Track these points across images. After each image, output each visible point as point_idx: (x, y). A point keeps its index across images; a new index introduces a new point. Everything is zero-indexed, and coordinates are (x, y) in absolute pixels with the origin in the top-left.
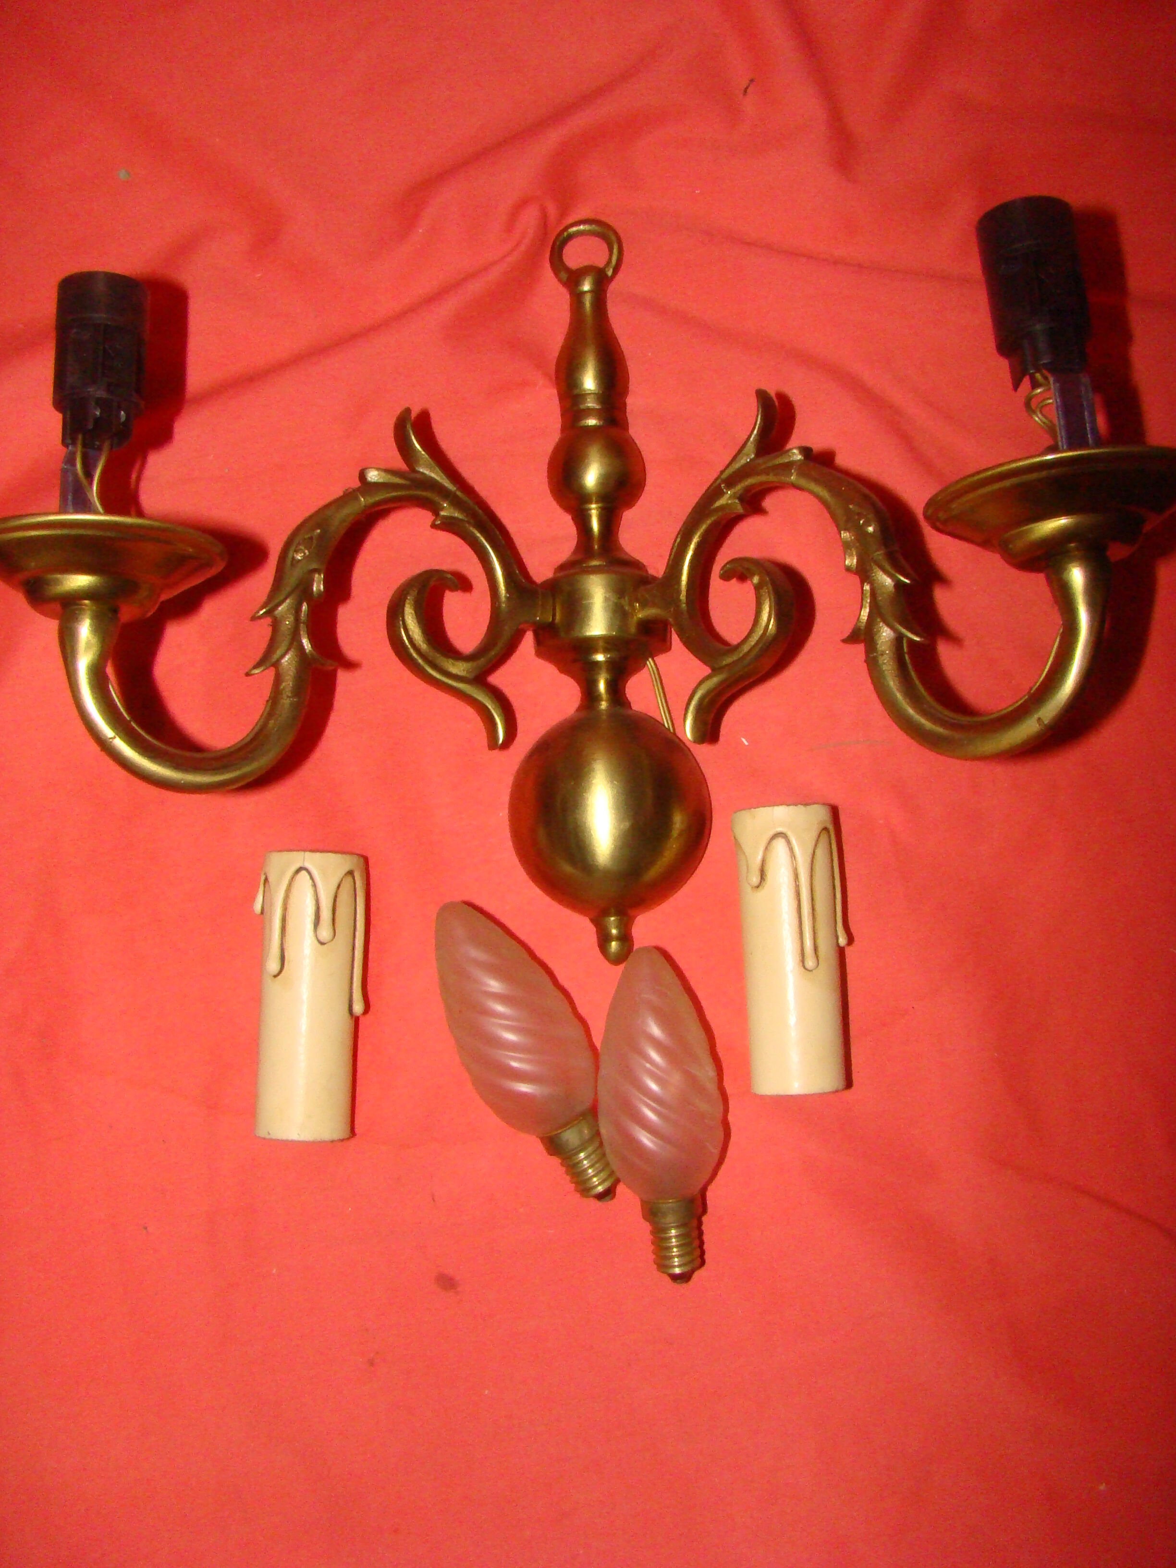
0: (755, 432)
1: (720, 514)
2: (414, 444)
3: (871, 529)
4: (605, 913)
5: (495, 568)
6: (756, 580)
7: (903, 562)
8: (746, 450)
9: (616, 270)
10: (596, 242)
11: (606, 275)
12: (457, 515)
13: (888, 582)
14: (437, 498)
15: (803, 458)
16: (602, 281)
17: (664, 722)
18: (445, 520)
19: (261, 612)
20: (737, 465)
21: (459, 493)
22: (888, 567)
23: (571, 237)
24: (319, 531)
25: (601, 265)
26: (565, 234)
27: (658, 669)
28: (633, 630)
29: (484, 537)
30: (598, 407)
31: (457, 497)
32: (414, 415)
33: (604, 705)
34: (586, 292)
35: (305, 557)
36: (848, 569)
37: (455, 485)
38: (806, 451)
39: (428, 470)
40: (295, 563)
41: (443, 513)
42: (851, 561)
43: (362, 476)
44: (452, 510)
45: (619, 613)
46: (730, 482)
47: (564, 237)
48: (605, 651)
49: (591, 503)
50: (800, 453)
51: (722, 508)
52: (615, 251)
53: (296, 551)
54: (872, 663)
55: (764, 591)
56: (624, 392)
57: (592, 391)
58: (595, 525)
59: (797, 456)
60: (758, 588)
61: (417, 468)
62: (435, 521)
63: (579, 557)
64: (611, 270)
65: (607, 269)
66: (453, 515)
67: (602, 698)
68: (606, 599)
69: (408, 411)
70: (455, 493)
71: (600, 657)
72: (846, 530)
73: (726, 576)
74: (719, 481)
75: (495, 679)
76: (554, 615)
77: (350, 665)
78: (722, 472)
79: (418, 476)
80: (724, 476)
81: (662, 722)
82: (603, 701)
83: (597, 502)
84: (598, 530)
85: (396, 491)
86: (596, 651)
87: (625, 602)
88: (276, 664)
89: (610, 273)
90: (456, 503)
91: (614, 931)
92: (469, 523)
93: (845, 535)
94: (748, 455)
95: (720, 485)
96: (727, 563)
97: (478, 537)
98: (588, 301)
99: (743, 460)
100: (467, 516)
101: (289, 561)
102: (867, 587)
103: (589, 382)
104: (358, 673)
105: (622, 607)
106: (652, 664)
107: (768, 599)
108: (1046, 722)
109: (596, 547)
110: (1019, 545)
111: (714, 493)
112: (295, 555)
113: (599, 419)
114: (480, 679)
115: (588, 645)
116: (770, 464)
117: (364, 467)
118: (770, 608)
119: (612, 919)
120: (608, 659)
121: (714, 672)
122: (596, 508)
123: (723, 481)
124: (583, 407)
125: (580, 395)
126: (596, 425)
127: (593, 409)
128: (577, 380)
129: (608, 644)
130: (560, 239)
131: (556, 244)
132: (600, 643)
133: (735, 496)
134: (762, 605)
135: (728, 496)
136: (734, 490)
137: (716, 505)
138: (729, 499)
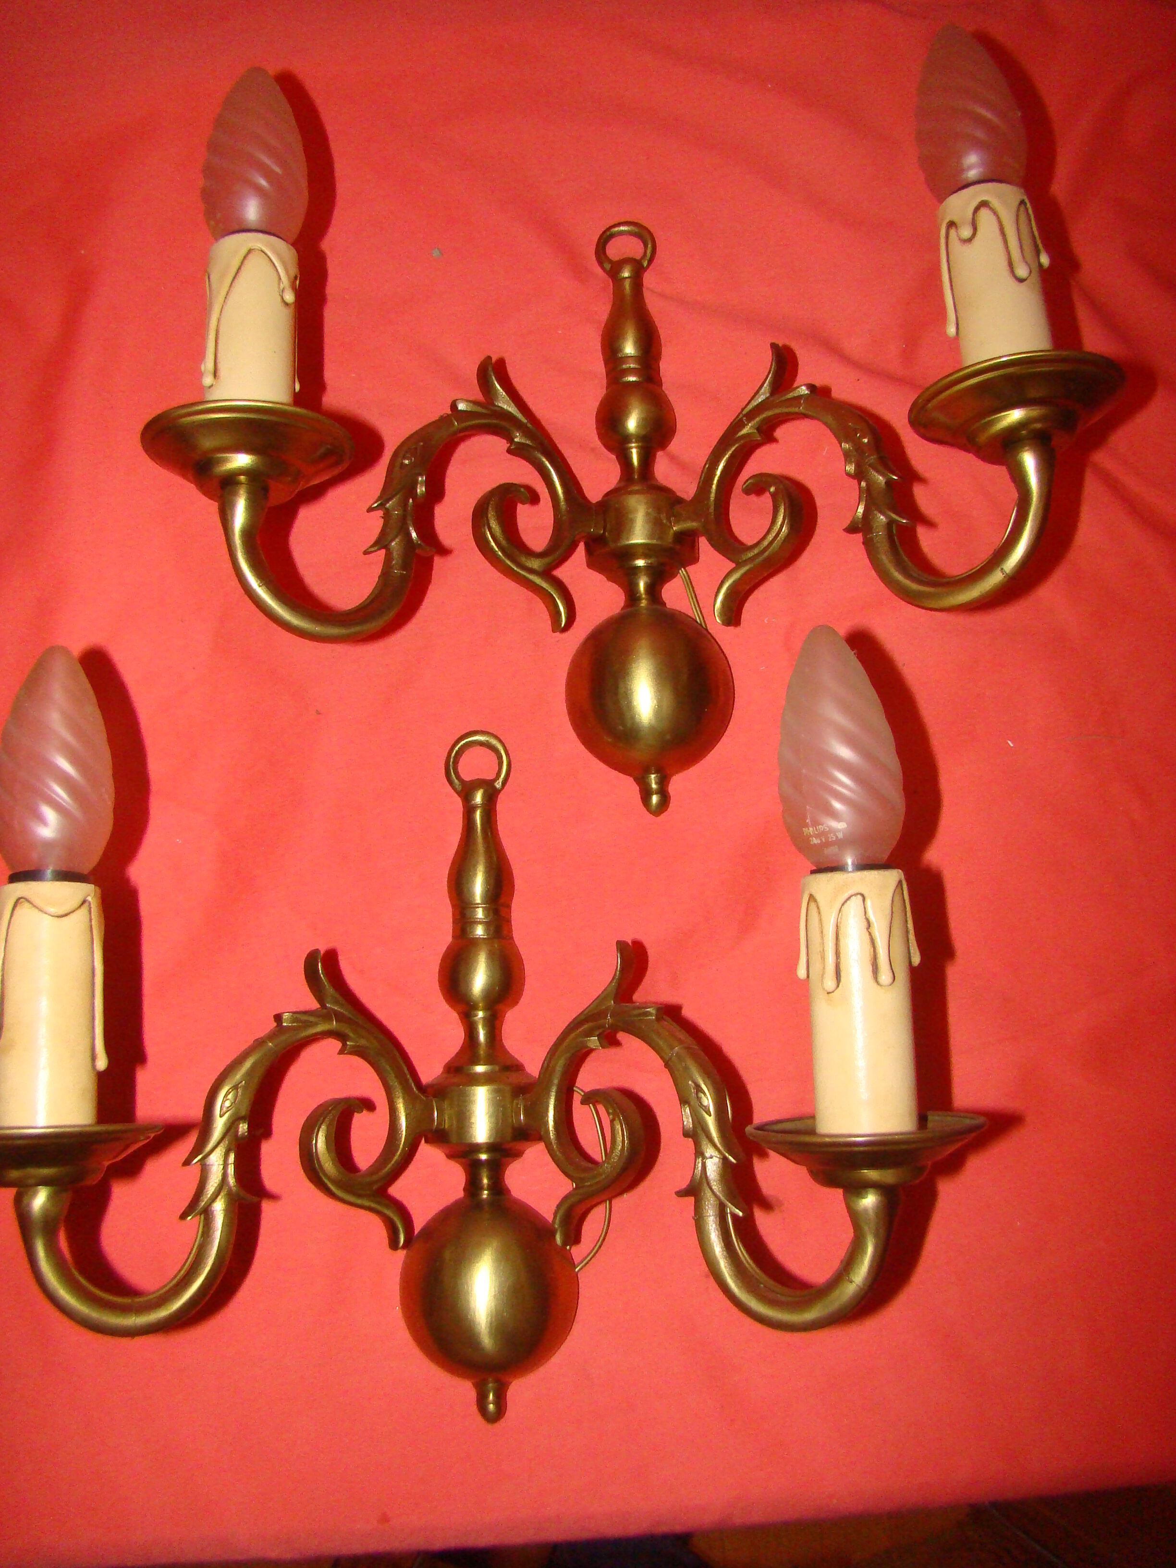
0: (770, 376)
1: (742, 442)
2: (494, 383)
3: (866, 440)
4: (647, 771)
5: (556, 487)
6: (772, 489)
7: (890, 463)
8: (763, 390)
9: (650, 261)
10: (635, 241)
11: (643, 266)
12: (528, 442)
13: (881, 479)
14: (512, 428)
15: (809, 393)
16: (639, 271)
17: (696, 618)
18: (517, 447)
19: (376, 505)
20: (754, 403)
21: (529, 425)
22: (880, 468)
23: (612, 236)
24: (422, 444)
25: (638, 258)
26: (608, 233)
27: (689, 576)
28: (669, 540)
29: (546, 461)
30: (639, 367)
31: (528, 428)
32: (494, 360)
33: (644, 603)
34: (626, 278)
35: (410, 464)
36: (848, 475)
37: (526, 419)
38: (812, 387)
39: (505, 403)
40: (402, 465)
41: (516, 440)
42: (851, 468)
43: (454, 406)
44: (522, 438)
45: (657, 525)
46: (751, 415)
47: (607, 236)
48: (645, 556)
49: (631, 442)
50: (807, 389)
51: (743, 436)
52: (650, 247)
53: (404, 458)
54: (869, 545)
55: (780, 498)
56: (658, 357)
57: (632, 355)
58: (635, 460)
59: (804, 390)
60: (774, 496)
61: (496, 402)
62: (509, 447)
63: (622, 484)
64: (646, 262)
65: (643, 261)
66: (524, 442)
67: (642, 597)
68: (647, 514)
69: (489, 358)
70: (526, 425)
71: (640, 563)
72: (846, 442)
73: (748, 491)
74: (741, 416)
75: (559, 573)
76: (605, 530)
77: (444, 551)
78: (743, 410)
79: (497, 409)
80: (745, 412)
81: (694, 618)
82: (642, 600)
83: (636, 442)
84: (638, 464)
85: (477, 419)
86: (637, 557)
87: (663, 516)
88: (386, 547)
89: (645, 264)
90: (526, 432)
91: (654, 787)
92: (536, 449)
93: (846, 446)
94: (764, 394)
95: (742, 418)
96: (750, 478)
97: (542, 460)
98: (627, 285)
99: (760, 399)
100: (532, 443)
101: (397, 464)
102: (863, 484)
103: (629, 349)
104: (450, 558)
105: (660, 522)
106: (684, 573)
107: (782, 504)
108: (1008, 572)
109: (636, 477)
110: (983, 438)
111: (737, 425)
112: (404, 461)
113: (638, 377)
114: (547, 574)
115: (630, 553)
116: (783, 398)
117: (455, 399)
118: (785, 512)
119: (653, 776)
120: (647, 563)
121: (739, 565)
122: (636, 447)
123: (745, 416)
124: (624, 366)
125: (622, 357)
126: (635, 381)
127: (633, 368)
128: (620, 346)
129: (646, 551)
130: (605, 236)
131: (602, 241)
132: (640, 551)
133: (753, 426)
134: (779, 509)
135: (748, 426)
136: (753, 423)
137: (739, 435)
138: (750, 429)
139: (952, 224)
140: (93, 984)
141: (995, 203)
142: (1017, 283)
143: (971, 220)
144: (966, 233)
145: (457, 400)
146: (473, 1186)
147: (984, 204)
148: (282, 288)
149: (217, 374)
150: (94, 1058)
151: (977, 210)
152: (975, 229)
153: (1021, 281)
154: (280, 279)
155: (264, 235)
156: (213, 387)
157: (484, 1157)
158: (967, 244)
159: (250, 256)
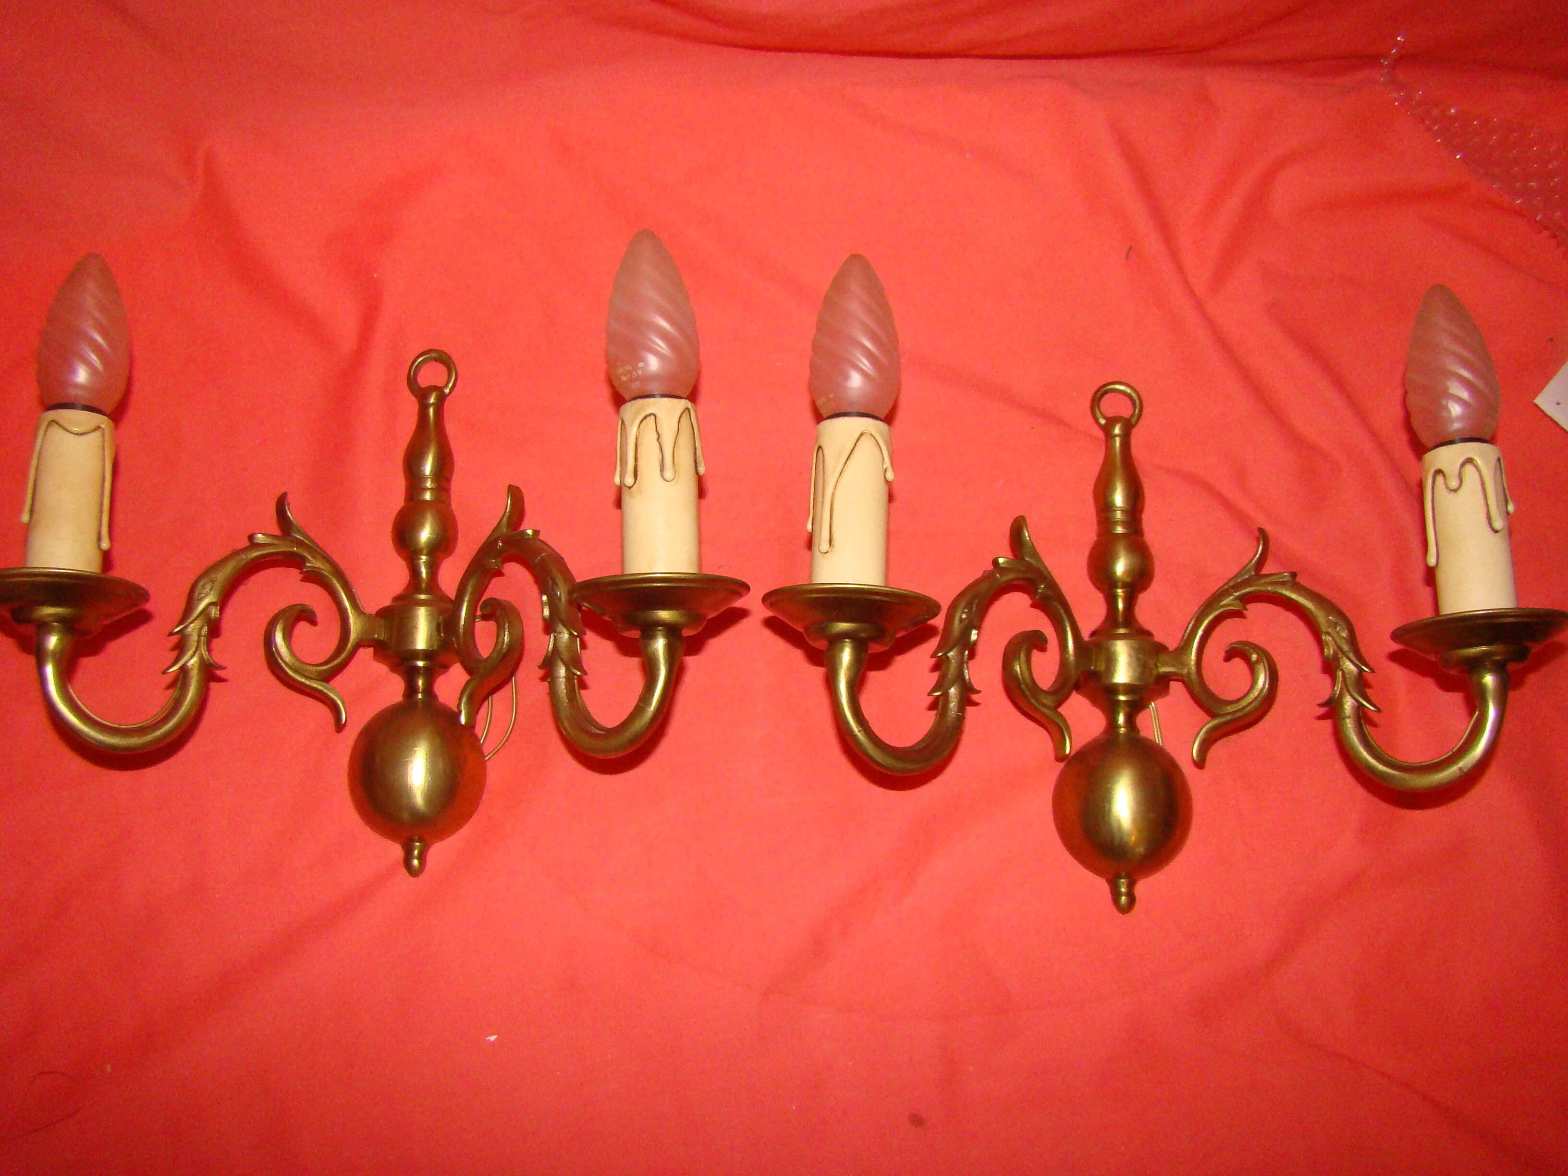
0: (1257, 557)
3: (1344, 635)
4: (1117, 876)
8: (1248, 568)
9: (1138, 420)
11: (1131, 424)
13: (1354, 669)
16: (1128, 428)
18: (1038, 602)
19: (940, 654)
22: (1355, 660)
23: (1106, 392)
25: (1128, 417)
26: (1103, 389)
28: (1152, 680)
30: (1127, 519)
33: (1122, 731)
34: (1116, 435)
35: (967, 618)
40: (962, 621)
41: (1038, 590)
43: (996, 561)
45: (1138, 669)
47: (1102, 391)
48: (1126, 693)
49: (1118, 588)
50: (1290, 576)
51: (1222, 606)
57: (1120, 506)
58: (1121, 606)
60: (1255, 663)
67: (1121, 726)
68: (1130, 656)
71: (1122, 698)
75: (1061, 706)
78: (1229, 581)
82: (1122, 728)
83: (1122, 587)
84: (1123, 608)
86: (1121, 693)
87: (1151, 661)
89: (1134, 420)
91: (1123, 890)
94: (1249, 571)
98: (1118, 442)
99: (1243, 577)
103: (1119, 499)
107: (1264, 672)
109: (1121, 620)
111: (1219, 596)
113: (1125, 528)
114: (1054, 709)
115: (1113, 690)
118: (1265, 678)
119: (1123, 880)
120: (1128, 698)
121: (1212, 718)
122: (1121, 591)
124: (1115, 518)
125: (1113, 510)
126: (1123, 533)
127: (1122, 520)
129: (1129, 689)
130: (1099, 391)
131: (1097, 395)
132: (1123, 688)
133: (1237, 598)
134: (1258, 676)
135: (1232, 598)
136: (1237, 594)
137: (1223, 603)
138: (1232, 600)
139: (1439, 472)
140: (103, 486)
141: (1479, 461)
142: (1492, 533)
143: (1458, 474)
144: (1454, 484)
145: (997, 554)
146: (411, 690)
147: (1469, 461)
148: (885, 468)
149: (832, 543)
150: (99, 539)
151: (1463, 465)
152: (1461, 482)
153: (1496, 532)
154: (884, 460)
155: (874, 420)
156: (828, 553)
157: (420, 664)
158: (1452, 493)
159: (862, 438)
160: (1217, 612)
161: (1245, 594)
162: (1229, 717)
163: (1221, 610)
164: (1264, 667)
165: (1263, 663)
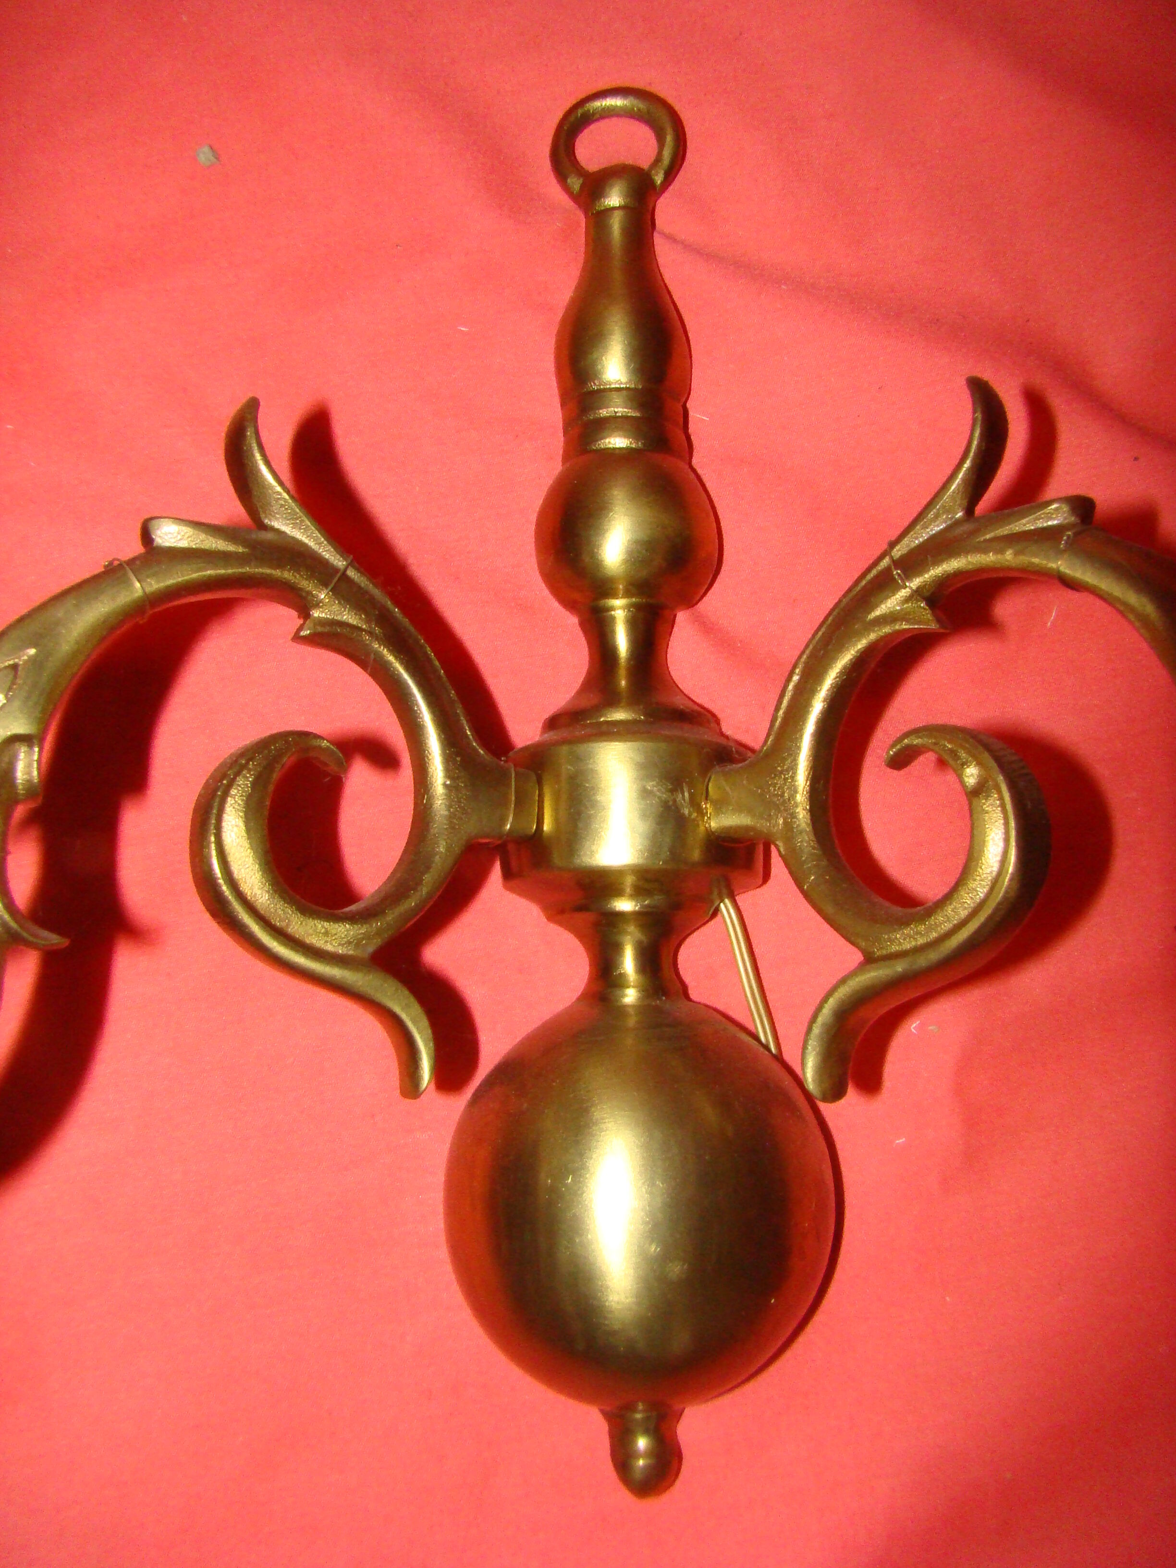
0: (967, 464)
2: (259, 471)
5: (423, 725)
9: (671, 174)
11: (652, 182)
12: (348, 616)
14: (306, 585)
15: (1073, 520)
16: (645, 192)
17: (756, 1028)
18: (320, 629)
20: (922, 531)
21: (352, 574)
23: (587, 120)
24: (32, 651)
25: (645, 166)
26: (580, 112)
28: (696, 855)
29: (402, 663)
30: (638, 414)
31: (349, 580)
33: (630, 996)
34: (614, 209)
39: (291, 524)
41: (317, 613)
43: (147, 537)
44: (336, 608)
45: (667, 819)
46: (912, 564)
47: (576, 117)
48: (640, 892)
49: (615, 596)
50: (1069, 510)
52: (669, 139)
55: (991, 799)
57: (621, 383)
58: (623, 640)
59: (1061, 515)
60: (974, 790)
61: (266, 521)
62: (301, 628)
63: (589, 702)
64: (662, 174)
65: (653, 173)
66: (339, 618)
67: (628, 981)
68: (642, 791)
70: (344, 573)
71: (625, 905)
73: (900, 761)
74: (886, 562)
76: (540, 822)
79: (268, 536)
80: (898, 552)
82: (628, 987)
83: (625, 596)
84: (628, 650)
85: (216, 567)
86: (618, 892)
87: (681, 798)
90: (346, 592)
91: (643, 1439)
92: (370, 633)
94: (947, 510)
95: (888, 570)
97: (391, 663)
98: (616, 225)
100: (368, 621)
103: (614, 369)
105: (677, 810)
106: (731, 909)
107: (1001, 821)
109: (623, 683)
111: (874, 583)
113: (636, 438)
115: (607, 882)
117: (150, 516)
118: (1007, 840)
120: (642, 906)
121: (869, 960)
122: (623, 608)
123: (896, 563)
124: (604, 413)
125: (599, 391)
126: (627, 449)
127: (622, 417)
128: (594, 364)
129: (639, 879)
130: (572, 118)
131: (565, 128)
132: (629, 881)
133: (917, 593)
134: (984, 834)
135: (903, 593)
136: (915, 583)
137: (877, 612)
138: (907, 600)
145: (152, 519)
160: (862, 644)
161: (944, 582)
162: (899, 967)
163: (873, 636)
164: (1003, 806)
165: (1000, 792)
